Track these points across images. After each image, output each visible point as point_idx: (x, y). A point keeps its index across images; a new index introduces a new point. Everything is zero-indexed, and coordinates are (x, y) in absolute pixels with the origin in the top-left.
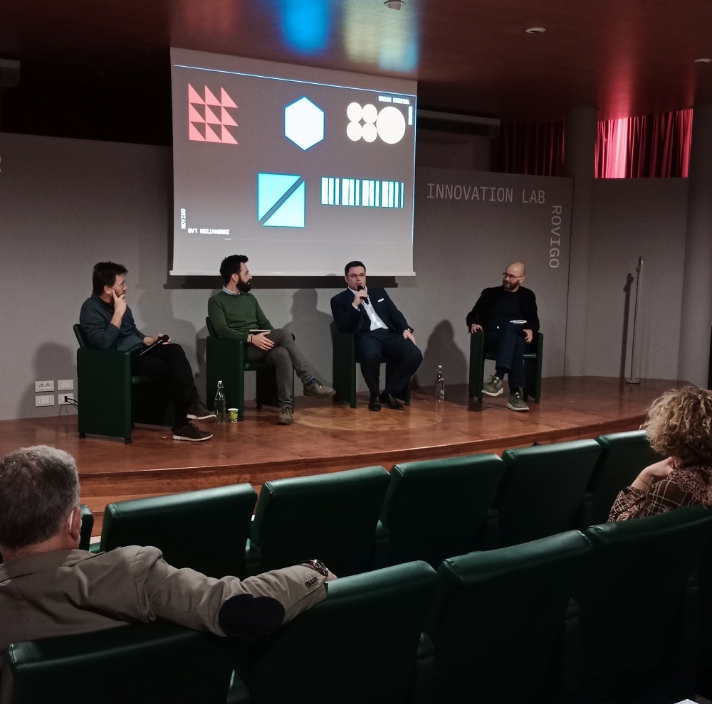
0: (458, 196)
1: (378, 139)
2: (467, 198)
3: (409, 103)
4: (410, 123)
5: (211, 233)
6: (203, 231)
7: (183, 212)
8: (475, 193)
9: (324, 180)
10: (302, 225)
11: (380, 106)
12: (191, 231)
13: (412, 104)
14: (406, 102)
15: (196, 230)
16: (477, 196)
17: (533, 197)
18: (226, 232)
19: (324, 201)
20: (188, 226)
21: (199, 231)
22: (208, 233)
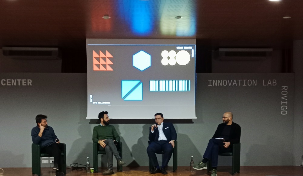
0: (225, 84)
1: (177, 64)
2: (230, 85)
3: (192, 48)
4: (193, 56)
5: (102, 103)
6: (99, 103)
7: (91, 96)
8: (235, 83)
9: (151, 82)
10: (141, 99)
11: (177, 51)
12: (94, 103)
13: (193, 48)
14: (191, 48)
15: (96, 102)
16: (236, 84)
17: (270, 83)
18: (109, 103)
19: (151, 90)
20: (93, 101)
21: (97, 103)
22: (101, 103)
